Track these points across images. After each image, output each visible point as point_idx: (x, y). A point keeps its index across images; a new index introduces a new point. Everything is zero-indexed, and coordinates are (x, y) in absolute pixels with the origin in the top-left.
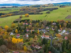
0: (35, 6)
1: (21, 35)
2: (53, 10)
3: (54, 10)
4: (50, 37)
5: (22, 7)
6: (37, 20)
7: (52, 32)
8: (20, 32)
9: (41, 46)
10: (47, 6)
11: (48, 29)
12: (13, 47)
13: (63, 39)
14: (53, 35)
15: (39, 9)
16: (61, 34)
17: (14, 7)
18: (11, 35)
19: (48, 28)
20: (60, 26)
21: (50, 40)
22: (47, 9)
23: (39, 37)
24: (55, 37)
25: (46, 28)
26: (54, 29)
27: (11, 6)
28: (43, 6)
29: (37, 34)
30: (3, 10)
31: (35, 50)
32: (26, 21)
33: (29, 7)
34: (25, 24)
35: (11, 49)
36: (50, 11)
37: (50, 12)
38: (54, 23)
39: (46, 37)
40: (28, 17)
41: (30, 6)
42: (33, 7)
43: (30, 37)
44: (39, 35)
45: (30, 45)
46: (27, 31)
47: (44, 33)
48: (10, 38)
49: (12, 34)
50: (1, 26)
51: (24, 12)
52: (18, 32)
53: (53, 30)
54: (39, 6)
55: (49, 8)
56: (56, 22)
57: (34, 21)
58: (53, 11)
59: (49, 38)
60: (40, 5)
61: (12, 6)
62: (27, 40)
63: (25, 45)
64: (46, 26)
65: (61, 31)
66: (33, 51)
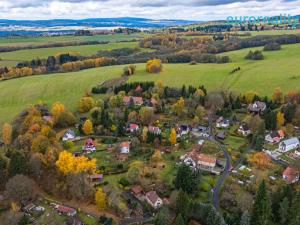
0: (207, 28)
1: (103, 142)
2: (283, 46)
3: (289, 43)
4: (218, 165)
5: (153, 32)
6: (187, 88)
7: (238, 141)
8: (103, 134)
9: (168, 197)
10: (262, 29)
11: (220, 128)
12: (58, 186)
13: (273, 178)
14: (238, 157)
15: (222, 39)
16: (275, 156)
17: (121, 31)
18: (64, 139)
19: (224, 125)
20: (280, 117)
21: (214, 174)
22: (257, 42)
23: (173, 158)
24: (243, 167)
25: (215, 121)
26: (249, 132)
27: (113, 28)
28: (243, 29)
29: (168, 144)
30: (76, 44)
31: (140, 210)
32: (139, 88)
33: (182, 30)
34: (132, 100)
35: (50, 194)
36: (265, 50)
37: (264, 54)
38: (255, 105)
39: (199, 162)
40: (155, 75)
41: (185, 28)
42: (198, 29)
43: (135, 153)
44: (175, 152)
45: (125, 186)
46: (129, 132)
47: (200, 143)
48: (51, 151)
49: (70, 136)
50: (46, 102)
51: (152, 51)
52: (95, 130)
53: (242, 136)
54: (224, 27)
55: (267, 37)
56: (265, 100)
57: (172, 90)
58: (279, 49)
59: (213, 165)
60: (233, 24)
61: (117, 28)
62: (120, 167)
63: (106, 184)
64: (218, 114)
65: (277, 139)
66: (132, 214)
